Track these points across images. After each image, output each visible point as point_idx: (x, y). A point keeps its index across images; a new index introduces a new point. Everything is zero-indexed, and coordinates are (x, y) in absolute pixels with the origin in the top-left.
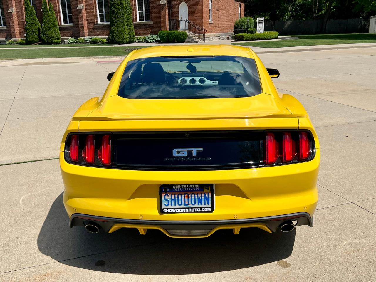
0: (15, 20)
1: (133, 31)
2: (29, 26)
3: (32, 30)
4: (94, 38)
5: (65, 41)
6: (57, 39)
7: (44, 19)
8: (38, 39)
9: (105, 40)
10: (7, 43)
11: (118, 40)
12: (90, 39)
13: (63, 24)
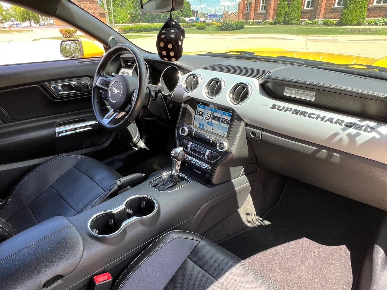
0: (272, 6)
1: (364, 13)
2: (279, 10)
3: (281, 13)
4: (327, 20)
5: (303, 22)
6: (297, 21)
7: (291, 4)
8: (283, 21)
9: (335, 22)
10: (262, 23)
11: (346, 22)
12: (322, 21)
13: (305, 8)
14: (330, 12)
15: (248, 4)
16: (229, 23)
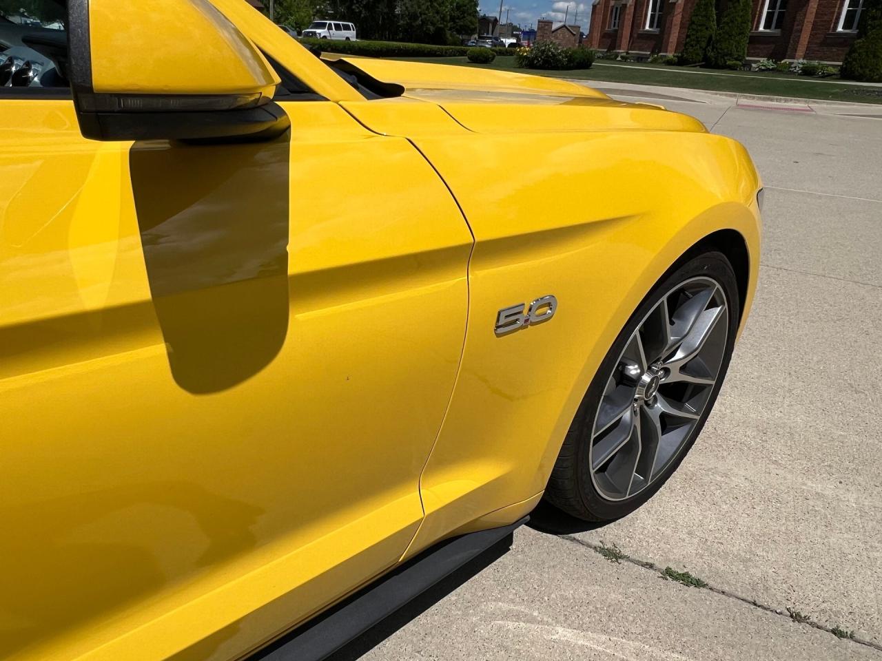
0: (677, 19)
2: (694, 30)
3: (697, 38)
4: (815, 63)
5: (753, 65)
6: (736, 59)
7: (726, 16)
8: (700, 58)
9: (833, 70)
10: (649, 60)
11: (859, 71)
12: (801, 66)
13: (761, 28)
14: (824, 43)
15: (617, 8)
16: (549, 50)
